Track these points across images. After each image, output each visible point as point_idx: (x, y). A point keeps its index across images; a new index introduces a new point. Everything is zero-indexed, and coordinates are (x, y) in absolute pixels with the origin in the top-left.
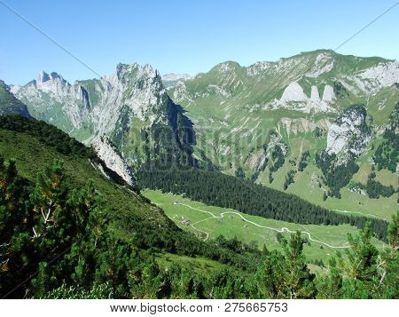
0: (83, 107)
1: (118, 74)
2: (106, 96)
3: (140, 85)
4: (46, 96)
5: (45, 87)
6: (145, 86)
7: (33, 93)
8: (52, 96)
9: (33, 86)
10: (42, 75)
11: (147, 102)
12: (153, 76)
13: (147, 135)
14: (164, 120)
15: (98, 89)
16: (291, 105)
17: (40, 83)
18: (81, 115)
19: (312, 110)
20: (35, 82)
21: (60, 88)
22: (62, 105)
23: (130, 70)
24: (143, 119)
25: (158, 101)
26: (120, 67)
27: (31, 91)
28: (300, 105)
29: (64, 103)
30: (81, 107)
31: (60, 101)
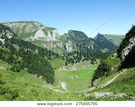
16: (41, 39)
19: (50, 40)
28: (45, 39)
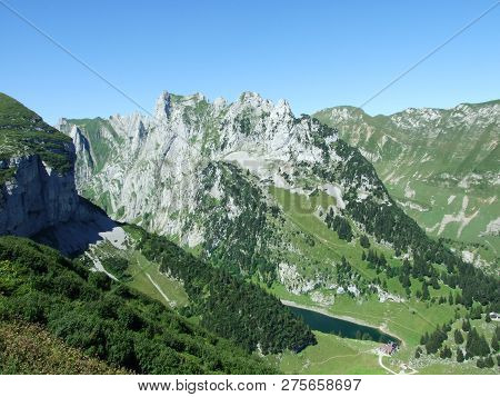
0: (83, 162)
1: (166, 110)
2: (134, 147)
3: (245, 126)
11: (286, 158)
15: (107, 134)
23: (191, 103)
24: (300, 191)
25: (327, 156)
26: (168, 98)
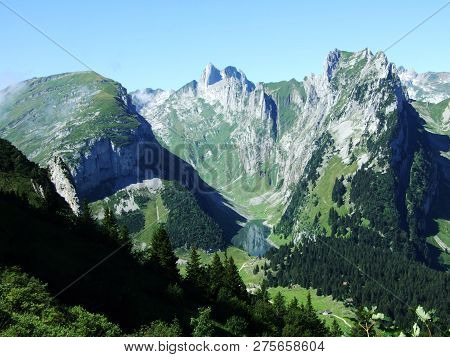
0: (265, 132)
1: (329, 71)
3: (359, 94)
4: (209, 110)
5: (210, 94)
6: (367, 96)
7: (189, 105)
8: (218, 111)
9: (191, 92)
10: (208, 72)
11: (363, 128)
12: (384, 75)
13: (343, 190)
14: (381, 164)
15: (297, 99)
17: (202, 86)
18: (259, 149)
20: (195, 84)
21: (232, 95)
22: (232, 129)
23: (353, 63)
24: (347, 161)
25: (380, 126)
26: (335, 58)
27: (187, 101)
29: (235, 125)
30: (261, 134)
31: (230, 121)
